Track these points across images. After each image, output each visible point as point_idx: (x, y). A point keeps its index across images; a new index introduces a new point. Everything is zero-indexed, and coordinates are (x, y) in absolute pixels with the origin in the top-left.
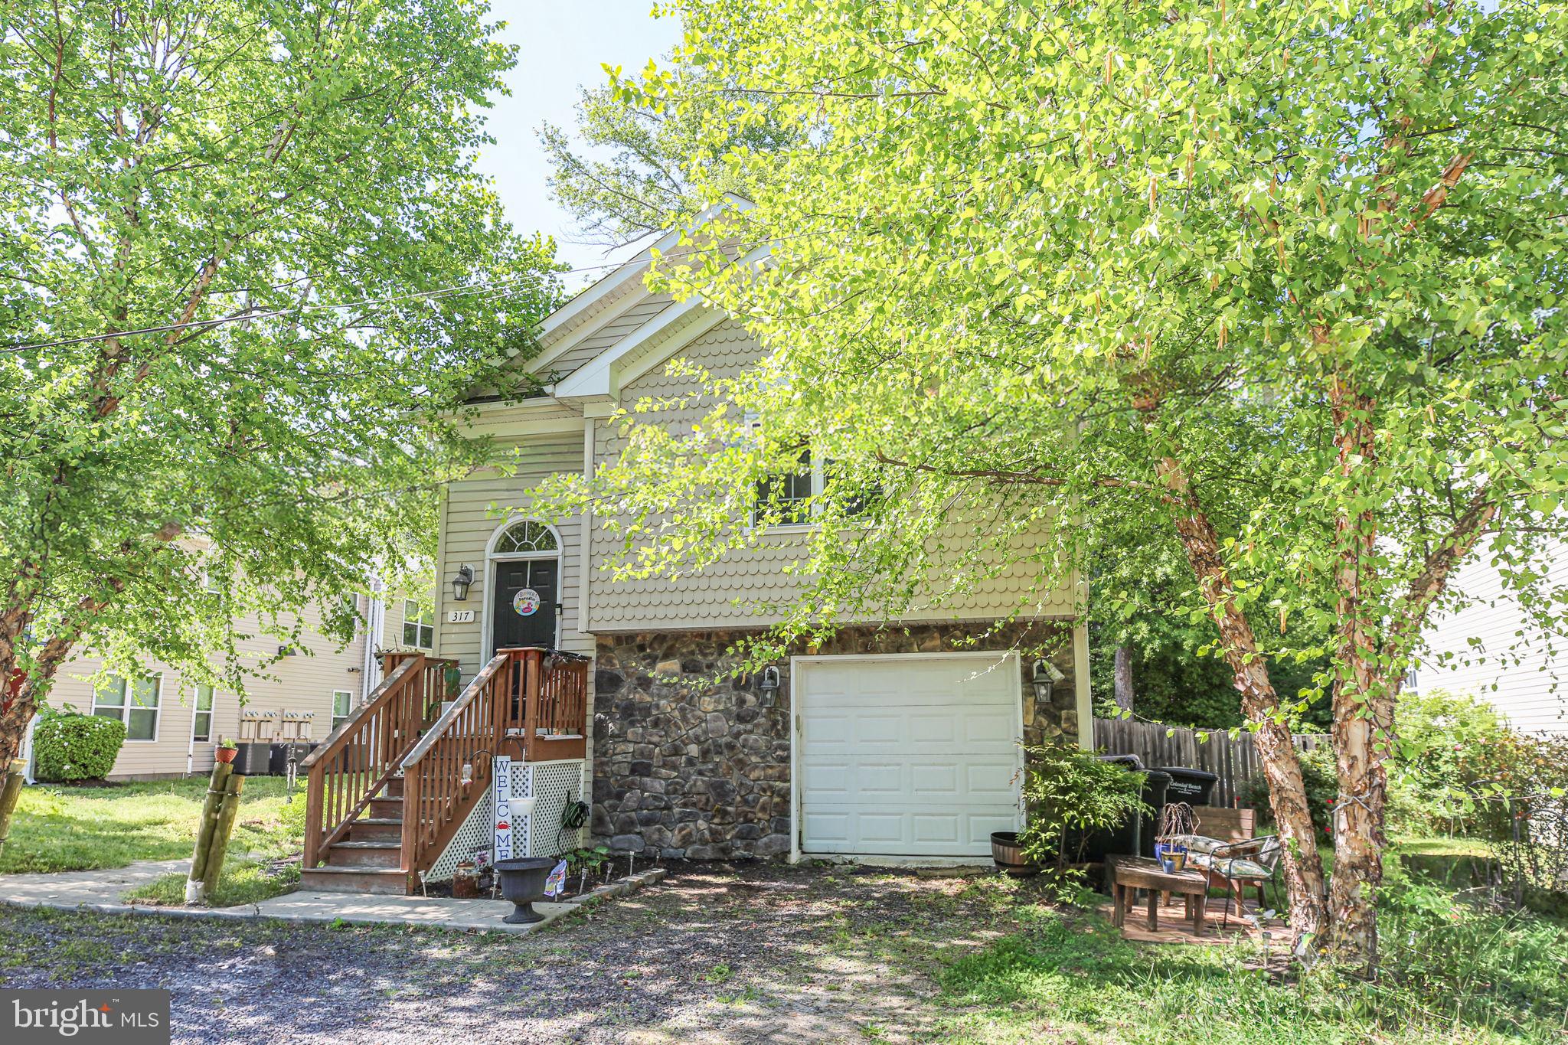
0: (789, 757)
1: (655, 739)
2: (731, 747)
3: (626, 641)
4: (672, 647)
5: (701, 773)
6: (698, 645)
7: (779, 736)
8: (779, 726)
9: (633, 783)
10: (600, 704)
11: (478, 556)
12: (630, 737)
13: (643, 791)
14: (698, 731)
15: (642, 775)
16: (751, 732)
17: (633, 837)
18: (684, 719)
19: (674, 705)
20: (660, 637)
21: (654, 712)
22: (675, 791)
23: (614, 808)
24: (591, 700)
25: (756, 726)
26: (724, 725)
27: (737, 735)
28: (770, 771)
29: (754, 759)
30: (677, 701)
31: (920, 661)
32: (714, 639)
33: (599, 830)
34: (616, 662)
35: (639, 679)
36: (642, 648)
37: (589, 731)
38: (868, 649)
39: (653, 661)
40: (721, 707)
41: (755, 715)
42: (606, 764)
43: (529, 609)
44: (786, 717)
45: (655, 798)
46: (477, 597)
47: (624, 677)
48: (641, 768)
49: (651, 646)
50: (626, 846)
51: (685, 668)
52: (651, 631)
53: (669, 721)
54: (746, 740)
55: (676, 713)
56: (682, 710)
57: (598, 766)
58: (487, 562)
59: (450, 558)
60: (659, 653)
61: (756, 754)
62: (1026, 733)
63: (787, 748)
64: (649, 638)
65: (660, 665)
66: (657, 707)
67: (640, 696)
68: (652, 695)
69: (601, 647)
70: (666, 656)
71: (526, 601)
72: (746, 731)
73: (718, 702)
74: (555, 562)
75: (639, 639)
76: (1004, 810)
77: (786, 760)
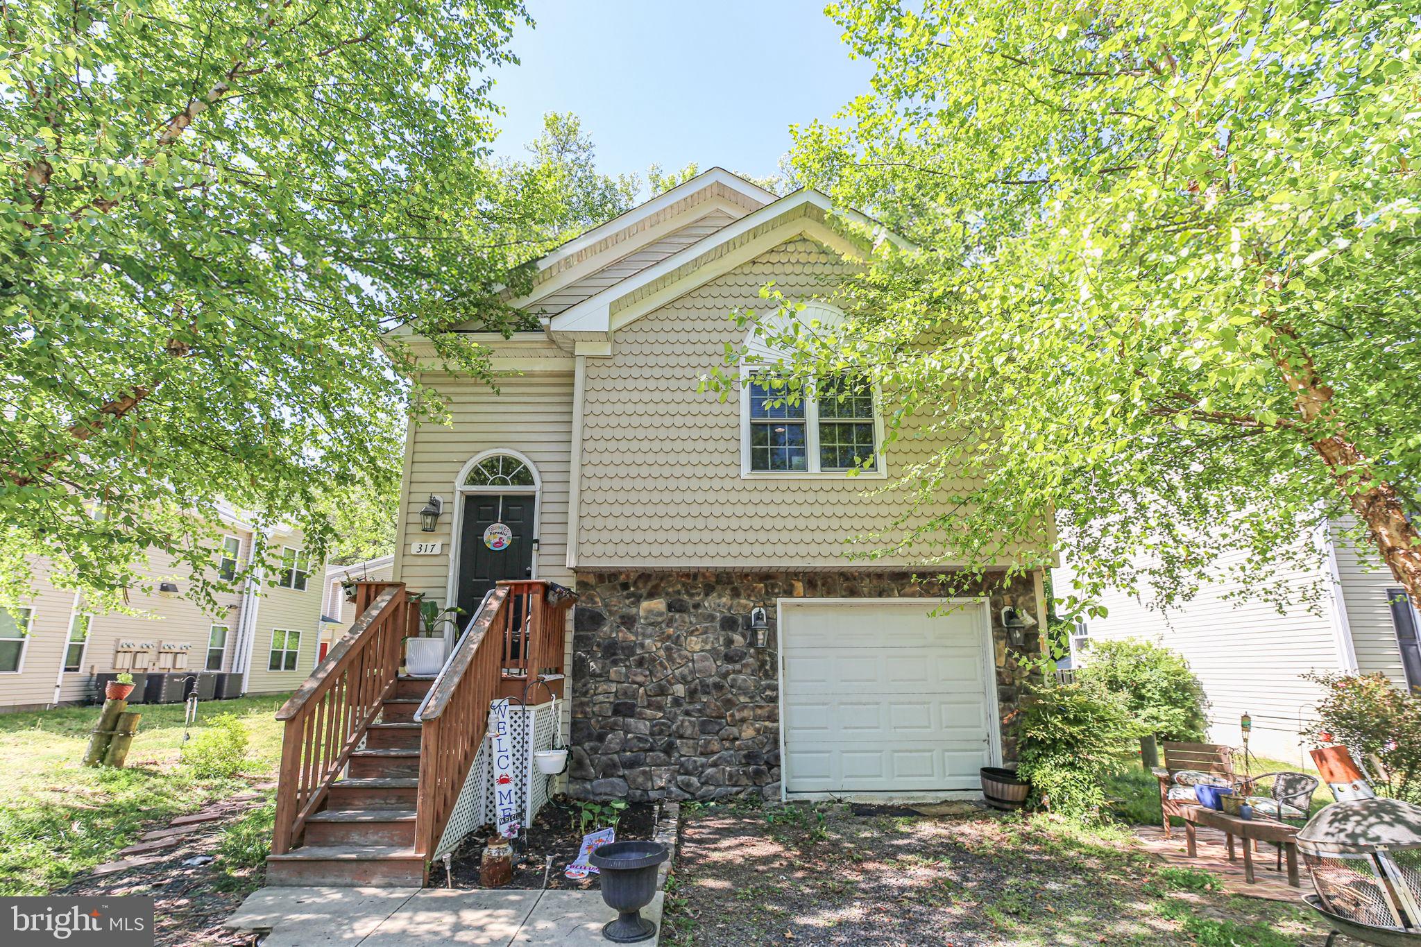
0: (777, 697)
1: (640, 679)
2: (718, 687)
3: (608, 578)
4: (656, 587)
5: (687, 713)
6: (684, 585)
7: (767, 675)
8: (767, 666)
9: (615, 723)
10: (578, 640)
11: (448, 487)
12: (613, 676)
13: (627, 732)
14: (685, 670)
15: (625, 716)
16: (740, 672)
17: (615, 780)
18: (670, 658)
19: (659, 645)
20: (645, 576)
21: (639, 651)
22: (661, 732)
23: (594, 750)
24: (569, 637)
25: (744, 666)
26: (711, 665)
27: (725, 676)
28: (759, 712)
29: (742, 699)
30: (663, 641)
31: (901, 605)
32: (700, 579)
33: (578, 774)
34: (598, 600)
35: (622, 617)
36: (625, 586)
37: (568, 670)
38: (853, 593)
39: (638, 599)
40: (708, 647)
41: (743, 655)
42: (587, 704)
43: (500, 543)
44: (773, 657)
45: (640, 739)
46: (445, 529)
47: (606, 614)
48: (624, 709)
49: (635, 583)
50: (608, 790)
51: (670, 607)
52: (636, 569)
53: (654, 660)
54: (734, 680)
55: (662, 653)
56: (668, 649)
57: (578, 707)
58: (458, 495)
59: (415, 487)
60: (644, 591)
61: (745, 694)
62: (999, 674)
63: (775, 688)
64: (633, 576)
65: (645, 604)
66: (642, 646)
67: (623, 635)
68: (636, 634)
69: (582, 584)
70: (651, 595)
71: (497, 535)
72: (734, 672)
73: (705, 642)
74: (531, 499)
75: (623, 577)
76: (975, 746)
77: (774, 700)
